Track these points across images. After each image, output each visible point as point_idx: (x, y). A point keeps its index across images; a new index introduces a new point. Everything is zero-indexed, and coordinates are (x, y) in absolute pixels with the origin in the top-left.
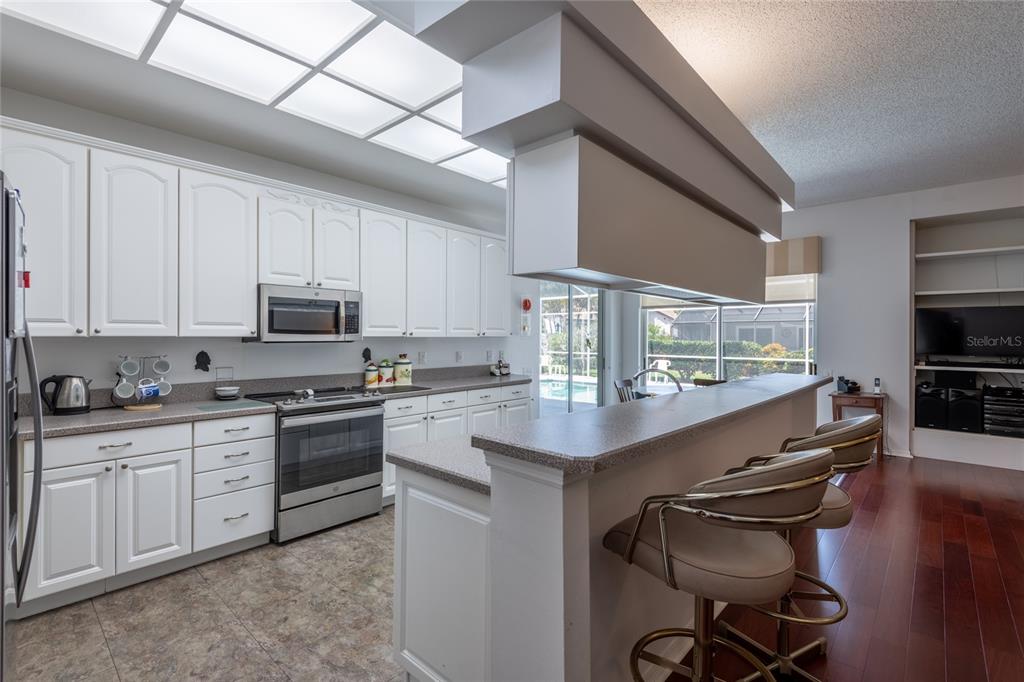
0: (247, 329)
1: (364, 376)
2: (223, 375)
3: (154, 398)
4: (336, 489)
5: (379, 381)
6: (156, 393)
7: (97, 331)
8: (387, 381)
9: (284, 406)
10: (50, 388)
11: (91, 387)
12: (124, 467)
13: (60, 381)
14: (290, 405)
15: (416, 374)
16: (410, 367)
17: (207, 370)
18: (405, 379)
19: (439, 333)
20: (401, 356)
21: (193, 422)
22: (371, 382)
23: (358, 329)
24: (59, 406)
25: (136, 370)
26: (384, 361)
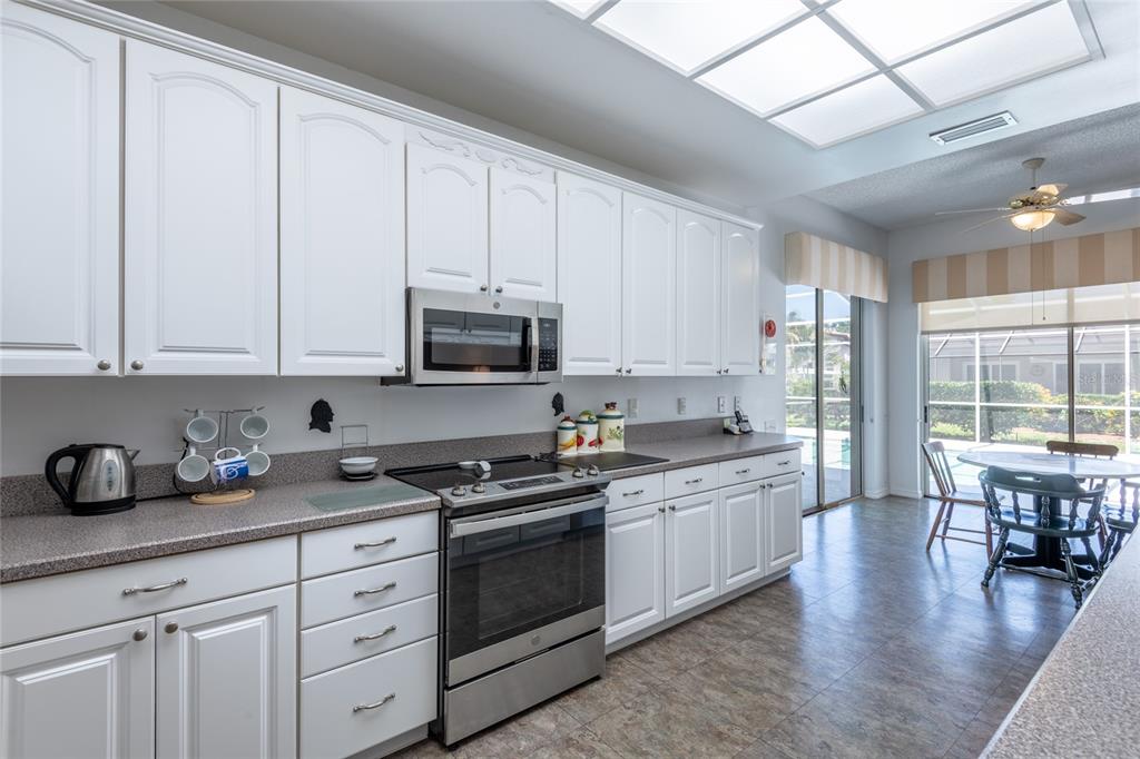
0: (391, 364)
1: (555, 436)
2: (353, 438)
3: (241, 480)
4: (535, 641)
5: (578, 445)
6: (244, 472)
7: (135, 367)
8: (591, 444)
9: (452, 499)
10: (65, 466)
11: (136, 462)
12: (171, 629)
13: (82, 453)
14: (464, 497)
15: (632, 433)
16: (621, 423)
17: (327, 429)
18: (616, 441)
19: (665, 370)
20: (607, 406)
21: (299, 535)
22: (567, 447)
23: (555, 363)
24: (80, 499)
25: (212, 433)
26: (584, 413)
